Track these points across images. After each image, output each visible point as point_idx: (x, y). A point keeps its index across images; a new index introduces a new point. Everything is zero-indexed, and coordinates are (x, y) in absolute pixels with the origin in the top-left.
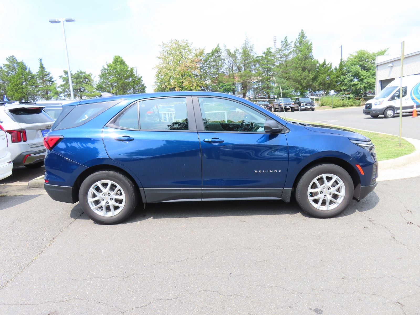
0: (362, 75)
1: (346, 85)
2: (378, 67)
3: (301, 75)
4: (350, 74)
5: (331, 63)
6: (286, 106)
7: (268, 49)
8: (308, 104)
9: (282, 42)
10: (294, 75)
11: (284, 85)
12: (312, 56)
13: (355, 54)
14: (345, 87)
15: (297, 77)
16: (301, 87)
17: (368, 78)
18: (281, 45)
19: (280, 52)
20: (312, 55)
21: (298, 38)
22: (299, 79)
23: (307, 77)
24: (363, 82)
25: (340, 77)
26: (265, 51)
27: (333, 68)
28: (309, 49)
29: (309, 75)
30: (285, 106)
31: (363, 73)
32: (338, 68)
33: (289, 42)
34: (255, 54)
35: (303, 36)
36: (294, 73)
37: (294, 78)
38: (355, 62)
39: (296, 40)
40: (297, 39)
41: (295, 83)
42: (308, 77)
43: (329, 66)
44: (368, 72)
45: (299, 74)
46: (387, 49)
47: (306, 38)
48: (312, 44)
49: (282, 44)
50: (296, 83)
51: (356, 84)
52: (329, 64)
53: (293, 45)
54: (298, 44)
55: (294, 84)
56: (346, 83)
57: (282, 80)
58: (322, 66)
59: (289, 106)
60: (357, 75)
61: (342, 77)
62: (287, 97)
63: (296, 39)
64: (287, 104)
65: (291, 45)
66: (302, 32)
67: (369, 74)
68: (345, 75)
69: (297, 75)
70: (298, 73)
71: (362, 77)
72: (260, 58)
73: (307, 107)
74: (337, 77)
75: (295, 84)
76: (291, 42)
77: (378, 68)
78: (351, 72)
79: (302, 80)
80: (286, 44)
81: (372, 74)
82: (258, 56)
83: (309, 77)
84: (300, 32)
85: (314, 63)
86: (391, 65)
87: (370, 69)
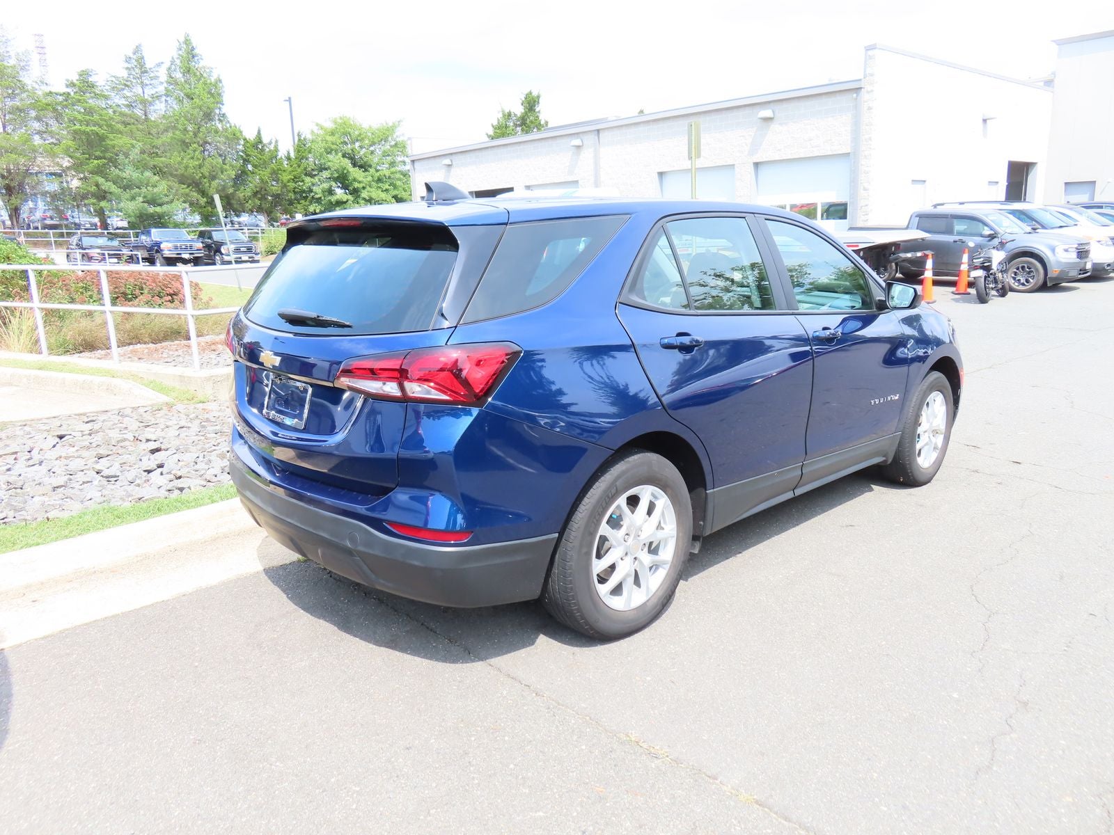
0: (355, 180)
1: (319, 201)
2: (417, 164)
3: (200, 166)
4: (326, 174)
5: (277, 142)
6: (180, 254)
7: (84, 75)
8: (241, 249)
9: (128, 60)
10: (180, 163)
11: (156, 190)
12: (224, 114)
13: (329, 125)
14: (316, 206)
15: (191, 171)
16: (205, 199)
17: (368, 188)
18: (127, 68)
19: (123, 89)
20: (223, 111)
21: (176, 56)
22: (197, 177)
23: (220, 173)
24: (359, 196)
25: (303, 181)
26: (75, 78)
27: (282, 154)
28: (214, 92)
29: (225, 167)
30: (178, 254)
31: (355, 173)
32: (292, 155)
33: (149, 64)
34: (42, 82)
35: (190, 54)
36: (179, 159)
37: (180, 172)
38: (333, 144)
39: (173, 62)
40: (173, 58)
41: (185, 186)
42: (222, 172)
43: (272, 147)
44: (367, 173)
45: (197, 163)
46: (399, 122)
47: (200, 60)
48: (220, 81)
49: (129, 66)
50: (188, 187)
51: (345, 200)
52: (270, 143)
53: (163, 77)
54: (178, 75)
55: (184, 189)
56: (320, 198)
57: (148, 174)
58: (255, 146)
59: (190, 254)
60: (343, 180)
61: (308, 179)
62: (168, 228)
63: (171, 59)
64: (183, 247)
65: (157, 74)
66: (187, 41)
67: (370, 178)
68: (312, 176)
69: (191, 165)
70: (192, 158)
71: (356, 185)
72: (61, 98)
73: (240, 258)
74: (295, 180)
75: (187, 190)
76: (159, 65)
77: (415, 167)
78: (326, 169)
79: (205, 180)
80: (139, 66)
81: (376, 179)
82: (53, 91)
83: (225, 173)
84: (182, 39)
85: (234, 135)
86: (447, 161)
87: (370, 166)
